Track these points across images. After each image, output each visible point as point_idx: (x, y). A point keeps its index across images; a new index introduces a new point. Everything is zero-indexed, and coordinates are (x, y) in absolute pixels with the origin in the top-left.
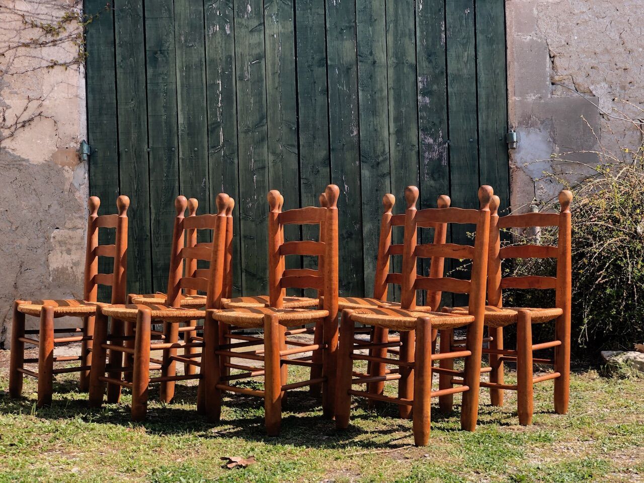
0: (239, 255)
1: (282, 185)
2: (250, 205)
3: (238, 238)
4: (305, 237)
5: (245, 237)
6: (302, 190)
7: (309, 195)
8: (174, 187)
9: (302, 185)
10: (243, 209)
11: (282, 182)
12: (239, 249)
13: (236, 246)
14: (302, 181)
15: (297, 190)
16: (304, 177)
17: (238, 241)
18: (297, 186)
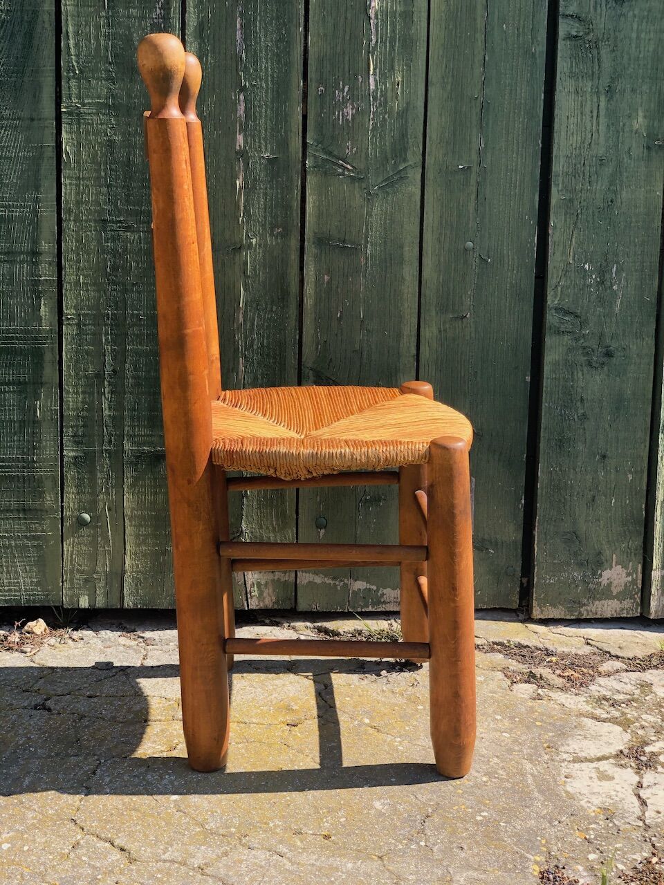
0: (293, 311)
1: (480, 37)
2: (349, 111)
3: (294, 243)
4: (558, 254)
5: (321, 242)
6: (562, 65)
7: (588, 86)
8: (35, 13)
9: (561, 45)
10: (320, 127)
11: (480, 24)
12: (294, 289)
13: (283, 277)
14: (563, 28)
15: (541, 61)
16: (572, 9)
17: (294, 257)
18: (541, 48)
